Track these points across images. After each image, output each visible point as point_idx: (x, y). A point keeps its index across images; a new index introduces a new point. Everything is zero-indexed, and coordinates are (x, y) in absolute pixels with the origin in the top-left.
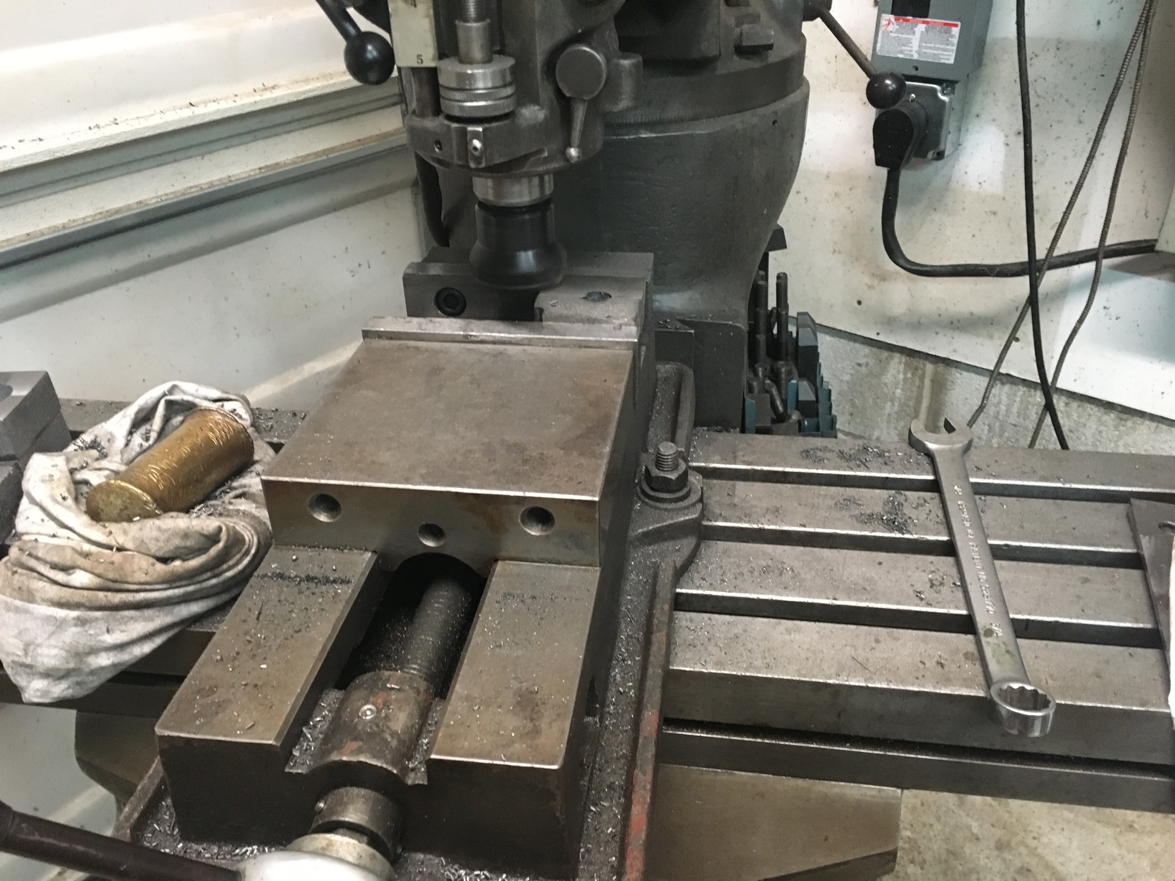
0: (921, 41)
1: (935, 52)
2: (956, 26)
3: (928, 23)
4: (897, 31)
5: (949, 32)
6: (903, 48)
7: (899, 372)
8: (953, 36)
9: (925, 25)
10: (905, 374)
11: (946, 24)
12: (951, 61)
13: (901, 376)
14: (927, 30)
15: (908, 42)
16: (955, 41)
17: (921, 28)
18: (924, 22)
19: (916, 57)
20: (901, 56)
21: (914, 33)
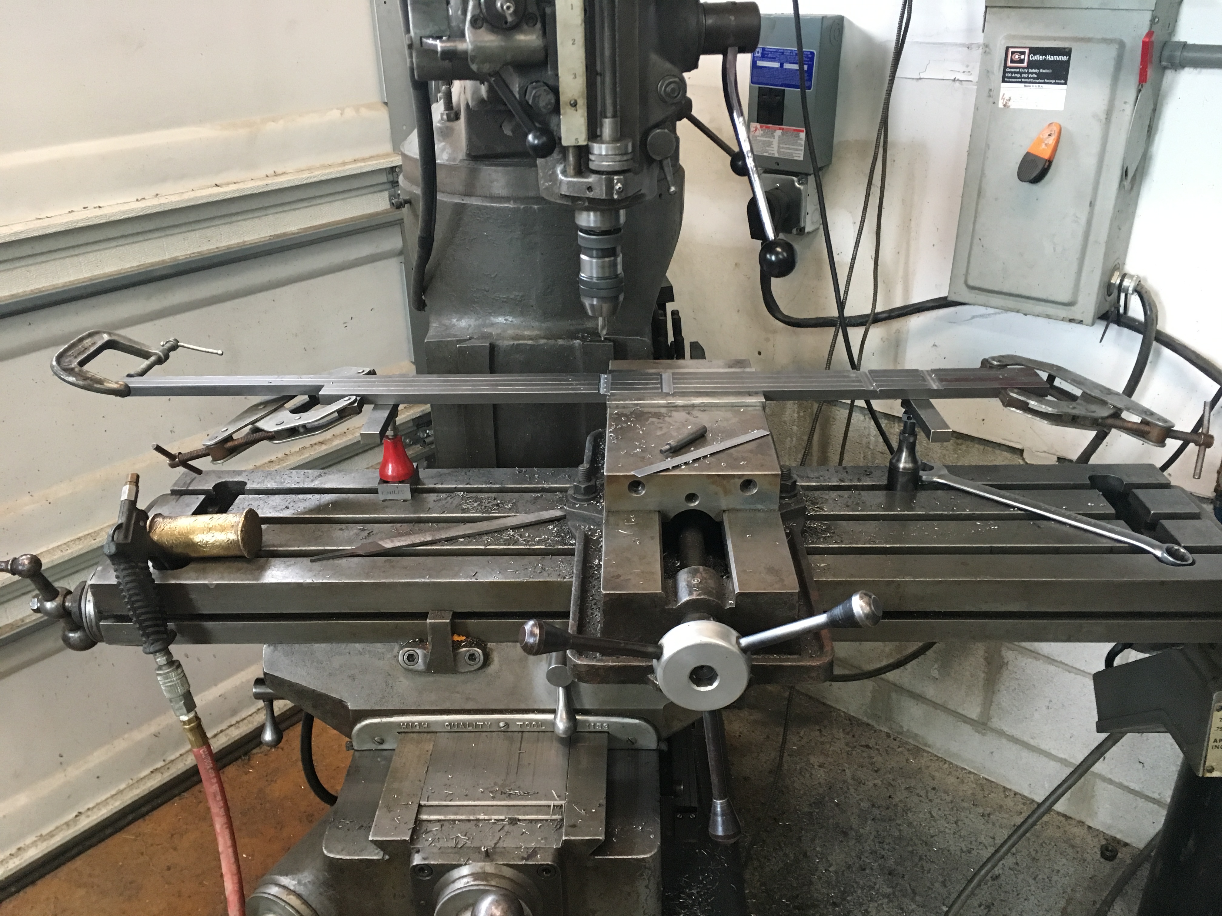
0: (779, 143)
1: (790, 151)
2: (802, 131)
3: (783, 129)
4: (762, 136)
5: (798, 136)
6: (767, 148)
7: (794, 411)
8: (801, 139)
9: (781, 131)
10: (798, 413)
11: (795, 130)
12: (802, 159)
13: (796, 415)
14: (783, 134)
15: (770, 144)
16: (803, 143)
17: (778, 133)
18: (780, 129)
19: (777, 155)
20: (765, 154)
21: (774, 137)
